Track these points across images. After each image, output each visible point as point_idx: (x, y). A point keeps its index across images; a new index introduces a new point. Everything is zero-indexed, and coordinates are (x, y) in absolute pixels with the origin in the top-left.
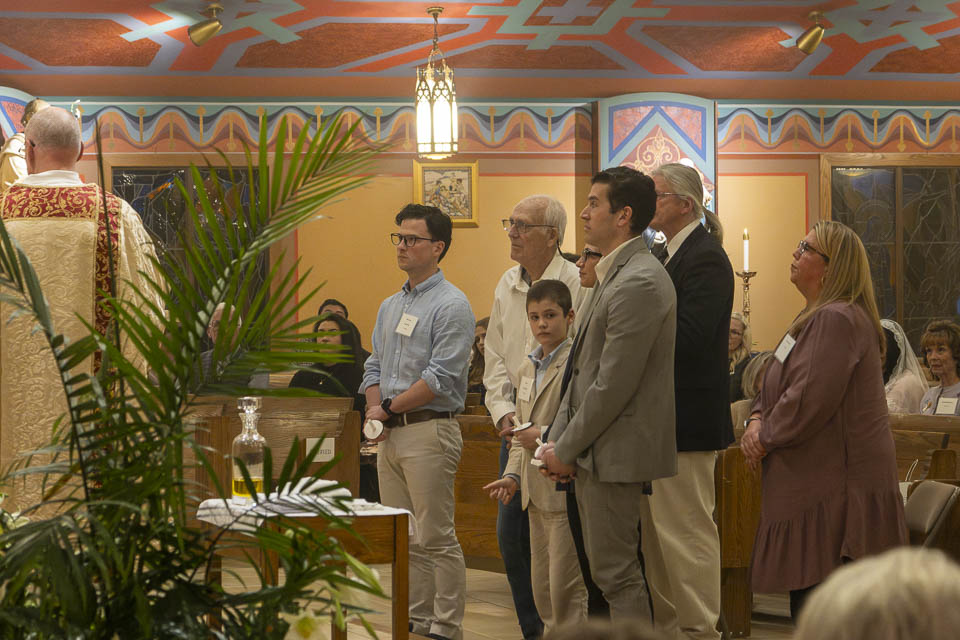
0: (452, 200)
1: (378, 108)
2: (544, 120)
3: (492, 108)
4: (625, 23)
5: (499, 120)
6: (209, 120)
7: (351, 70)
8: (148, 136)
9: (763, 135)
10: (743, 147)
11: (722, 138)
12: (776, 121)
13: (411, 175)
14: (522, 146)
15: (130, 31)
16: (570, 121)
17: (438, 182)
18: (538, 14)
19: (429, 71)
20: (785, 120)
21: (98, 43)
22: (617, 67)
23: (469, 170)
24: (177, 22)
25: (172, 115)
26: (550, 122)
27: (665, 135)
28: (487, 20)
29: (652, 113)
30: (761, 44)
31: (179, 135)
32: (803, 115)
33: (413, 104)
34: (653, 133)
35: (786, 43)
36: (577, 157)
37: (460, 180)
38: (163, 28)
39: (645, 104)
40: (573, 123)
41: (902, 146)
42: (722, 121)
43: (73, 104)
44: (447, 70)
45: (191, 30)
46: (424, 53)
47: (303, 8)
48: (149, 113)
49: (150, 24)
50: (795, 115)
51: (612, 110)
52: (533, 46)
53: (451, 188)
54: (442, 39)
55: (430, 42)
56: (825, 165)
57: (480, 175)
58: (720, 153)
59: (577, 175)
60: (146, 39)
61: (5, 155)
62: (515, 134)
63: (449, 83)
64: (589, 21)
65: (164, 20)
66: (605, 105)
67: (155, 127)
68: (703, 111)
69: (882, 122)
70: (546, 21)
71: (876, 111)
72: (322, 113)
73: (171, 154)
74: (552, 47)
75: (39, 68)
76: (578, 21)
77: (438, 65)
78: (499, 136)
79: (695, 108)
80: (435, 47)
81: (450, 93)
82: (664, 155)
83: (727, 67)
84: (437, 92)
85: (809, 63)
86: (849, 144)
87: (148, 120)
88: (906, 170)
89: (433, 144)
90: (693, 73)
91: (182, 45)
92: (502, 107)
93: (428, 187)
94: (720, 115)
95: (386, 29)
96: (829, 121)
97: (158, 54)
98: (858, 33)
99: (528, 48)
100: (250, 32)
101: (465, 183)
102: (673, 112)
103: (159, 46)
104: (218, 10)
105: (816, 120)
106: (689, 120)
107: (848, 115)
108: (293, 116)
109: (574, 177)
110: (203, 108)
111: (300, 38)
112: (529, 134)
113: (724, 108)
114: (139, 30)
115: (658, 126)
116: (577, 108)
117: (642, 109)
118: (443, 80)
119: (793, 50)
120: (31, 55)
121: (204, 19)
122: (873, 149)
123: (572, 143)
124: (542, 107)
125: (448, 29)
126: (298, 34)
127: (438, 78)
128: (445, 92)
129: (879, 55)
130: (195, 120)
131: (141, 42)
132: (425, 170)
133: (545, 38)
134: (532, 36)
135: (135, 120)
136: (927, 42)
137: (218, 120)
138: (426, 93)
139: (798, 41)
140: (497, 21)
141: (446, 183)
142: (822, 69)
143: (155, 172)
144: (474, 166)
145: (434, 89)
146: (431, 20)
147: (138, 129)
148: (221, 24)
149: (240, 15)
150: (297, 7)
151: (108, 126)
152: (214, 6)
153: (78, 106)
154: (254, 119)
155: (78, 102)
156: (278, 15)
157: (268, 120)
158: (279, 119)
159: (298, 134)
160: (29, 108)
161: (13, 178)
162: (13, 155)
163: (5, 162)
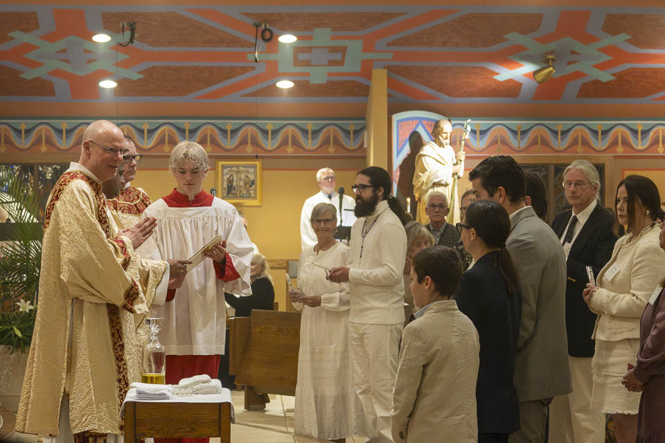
6: (564, 133)
7: (654, 100)
8: (524, 143)
15: (498, 74)
21: (479, 82)
25: (539, 129)
31: (545, 143)
38: (521, 72)
43: (465, 123)
45: (535, 73)
48: (524, 128)
49: (511, 69)
60: (510, 79)
61: (420, 156)
65: (519, 67)
67: (529, 138)
72: (641, 128)
75: (445, 98)
87: (524, 133)
97: (522, 89)
100: (579, 75)
103: (521, 84)
104: (553, 60)
108: (622, 131)
110: (561, 125)
114: (505, 74)
120: (438, 90)
121: (546, 65)
126: (613, 75)
130: (555, 133)
131: (508, 81)
135: (514, 132)
137: (571, 133)
147: (516, 139)
148: (554, 68)
149: (569, 63)
150: (605, 58)
151: (496, 136)
152: (550, 57)
153: (469, 124)
154: (595, 132)
155: (469, 120)
156: (595, 63)
157: (605, 133)
158: (612, 132)
159: (625, 143)
160: (437, 124)
161: (424, 170)
162: (424, 155)
163: (420, 161)
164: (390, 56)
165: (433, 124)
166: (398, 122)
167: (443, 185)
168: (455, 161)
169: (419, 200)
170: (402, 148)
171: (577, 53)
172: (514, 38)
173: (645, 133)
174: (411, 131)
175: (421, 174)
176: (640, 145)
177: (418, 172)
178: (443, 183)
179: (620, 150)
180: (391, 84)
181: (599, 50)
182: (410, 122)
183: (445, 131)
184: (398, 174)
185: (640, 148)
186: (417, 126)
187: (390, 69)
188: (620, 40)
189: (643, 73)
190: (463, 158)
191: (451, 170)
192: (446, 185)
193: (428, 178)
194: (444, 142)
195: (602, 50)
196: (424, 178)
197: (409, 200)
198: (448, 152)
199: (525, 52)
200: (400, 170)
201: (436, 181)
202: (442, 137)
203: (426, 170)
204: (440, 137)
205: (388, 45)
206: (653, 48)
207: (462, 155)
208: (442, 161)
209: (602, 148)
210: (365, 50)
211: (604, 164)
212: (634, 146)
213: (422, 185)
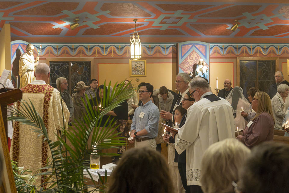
0: (139, 70)
1: (120, 45)
2: (164, 48)
3: (150, 45)
4: (185, 23)
5: (152, 48)
6: (75, 49)
7: (112, 36)
8: (59, 53)
9: (221, 52)
10: (216, 55)
11: (211, 53)
12: (225, 48)
13: (129, 63)
14: (158, 55)
15: (54, 26)
16: (170, 49)
17: (136, 65)
18: (163, 21)
19: (134, 36)
20: (227, 48)
21: (46, 29)
22: (183, 34)
23: (144, 62)
24: (67, 23)
25: (65, 47)
26: (165, 49)
27: (196, 52)
28: (149, 23)
29: (192, 46)
30: (222, 28)
31: (67, 53)
32: (232, 47)
33: (129, 44)
34: (193, 52)
35: (228, 28)
36: (173, 58)
37: (142, 64)
38: (63, 25)
39: (191, 44)
40: (171, 49)
41: (258, 55)
42: (211, 48)
44: (138, 36)
45: (71, 26)
46: (133, 31)
47: (100, 20)
48: (59, 47)
49: (60, 24)
50: (230, 47)
51: (182, 46)
52: (161, 29)
53: (139, 67)
54: (137, 28)
55: (134, 28)
56: (238, 60)
57: (147, 63)
58: (210, 57)
59: (172, 63)
60: (59, 28)
61: (21, 59)
62: (156, 52)
63: (139, 39)
64: (176, 23)
65: (64, 23)
66: (180, 44)
67: (61, 51)
68: (206, 46)
69: (253, 49)
70: (164, 23)
71: (251, 46)
72: (105, 47)
73: (65, 58)
74: (166, 30)
75: (30, 35)
76: (173, 23)
77: (136, 34)
78: (152, 53)
79: (203, 45)
80: (135, 30)
81: (139, 42)
82: (196, 58)
83: (212, 35)
84: (136, 42)
85: (234, 33)
86: (244, 54)
87: (59, 49)
88: (259, 61)
89: (135, 56)
90: (203, 36)
91: (68, 29)
92: (152, 45)
93: (133, 66)
94: (210, 47)
95: (122, 25)
96: (239, 48)
97: (62, 32)
98: (247, 26)
99: (160, 30)
100: (86, 26)
101: (143, 65)
102: (198, 46)
103: (62, 30)
104: (78, 20)
105: (236, 48)
106: (202, 48)
107: (244, 47)
108: (98, 48)
109: (171, 64)
110: (73, 45)
111: (99, 27)
112: (160, 52)
113: (211, 45)
114: (57, 26)
115: (194, 50)
116: (172, 45)
117: (190, 45)
118: (137, 38)
119: (230, 30)
120: (29, 32)
121: (74, 23)
122: (251, 56)
123: (171, 54)
124: (163, 45)
125: (139, 25)
126: (99, 26)
127: (136, 38)
128: (138, 42)
129: (252, 31)
130: (71, 49)
131: (57, 28)
132: (132, 62)
133: (164, 27)
134: (161, 27)
135: (55, 49)
136: (266, 28)
137: (78, 49)
138: (133, 42)
139: (231, 28)
140: (152, 23)
141: (138, 65)
142: (237, 35)
143: (61, 63)
144: (145, 61)
145: (135, 41)
146: (134, 23)
147: (56, 51)
148: (79, 24)
149: (84, 22)
150: (99, 20)
151: (48, 50)
152: (77, 19)
153: (40, 45)
154: (87, 49)
155: (41, 44)
156: (93, 22)
157: (91, 49)
158: (93, 49)
159: (99, 53)
160: (28, 46)
161: (23, 65)
162: (23, 59)
163: (21, 61)
164: (13, 19)
165: (26, 46)
166: (12, 45)
167: (31, 71)
168: (35, 61)
169: (21, 77)
170: (14, 55)
171: (88, 18)
172: (65, 12)
173: (106, 49)
174: (16, 49)
175: (23, 66)
176: (105, 53)
177: (20, 65)
178: (31, 70)
179: (97, 55)
180: (12, 31)
181: (97, 17)
182: (16, 45)
183: (31, 49)
184: (12, 66)
185: (104, 54)
186: (19, 46)
187: (12, 24)
188: (106, 13)
189: (111, 26)
190: (39, 60)
191: (34, 64)
192: (32, 71)
193: (25, 67)
194: (31, 53)
195: (98, 17)
196: (24, 68)
197: (17, 77)
198: (32, 57)
199: (68, 18)
200: (13, 65)
201: (28, 69)
202: (30, 51)
203: (25, 65)
204: (30, 52)
205: (14, 14)
206: (118, 16)
207: (38, 58)
208: (31, 61)
209: (90, 55)
210: (4, 16)
211: (91, 61)
212: (102, 54)
213: (23, 71)
